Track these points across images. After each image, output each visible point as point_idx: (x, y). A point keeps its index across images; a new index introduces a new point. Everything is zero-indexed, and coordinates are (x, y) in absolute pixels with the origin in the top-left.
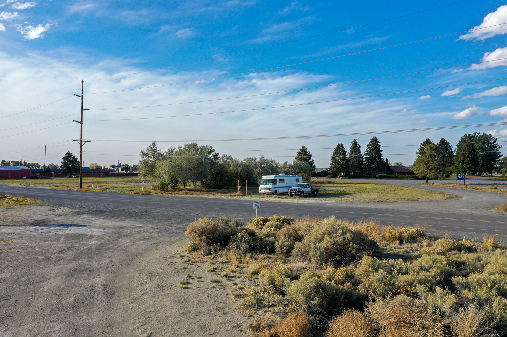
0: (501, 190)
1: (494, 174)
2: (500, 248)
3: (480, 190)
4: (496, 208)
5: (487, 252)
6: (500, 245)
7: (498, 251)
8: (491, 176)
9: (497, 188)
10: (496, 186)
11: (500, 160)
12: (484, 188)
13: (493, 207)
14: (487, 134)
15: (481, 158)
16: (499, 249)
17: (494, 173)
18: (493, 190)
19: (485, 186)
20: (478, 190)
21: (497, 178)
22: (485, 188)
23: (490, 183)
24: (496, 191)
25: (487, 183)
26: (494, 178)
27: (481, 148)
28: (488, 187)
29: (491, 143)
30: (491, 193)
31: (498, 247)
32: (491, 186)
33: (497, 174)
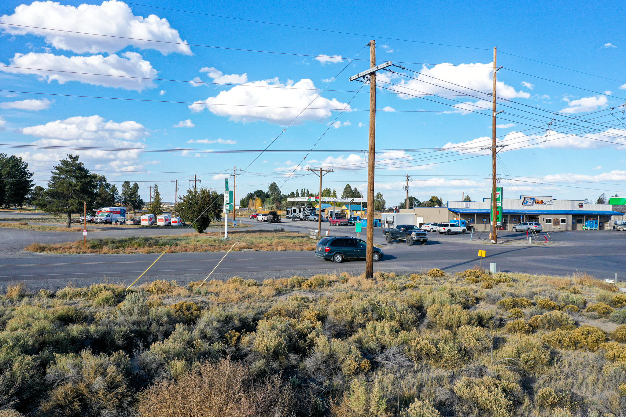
0: (33, 226)
1: (24, 207)
2: (28, 296)
3: (7, 227)
4: (26, 249)
5: (12, 303)
6: (28, 293)
7: (26, 299)
8: (21, 209)
9: (27, 224)
10: (27, 222)
11: (32, 190)
12: (11, 223)
13: (21, 248)
14: (16, 156)
15: (8, 187)
16: (26, 297)
17: (25, 205)
18: (23, 226)
19: (13, 221)
20: (4, 227)
21: (28, 212)
22: (13, 224)
23: (20, 218)
24: (26, 227)
25: (16, 218)
26: (24, 211)
27: (9, 174)
28: (17, 223)
29: (21, 168)
30: (19, 230)
31: (25, 296)
32: (20, 222)
33: (29, 206)
